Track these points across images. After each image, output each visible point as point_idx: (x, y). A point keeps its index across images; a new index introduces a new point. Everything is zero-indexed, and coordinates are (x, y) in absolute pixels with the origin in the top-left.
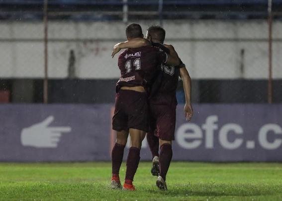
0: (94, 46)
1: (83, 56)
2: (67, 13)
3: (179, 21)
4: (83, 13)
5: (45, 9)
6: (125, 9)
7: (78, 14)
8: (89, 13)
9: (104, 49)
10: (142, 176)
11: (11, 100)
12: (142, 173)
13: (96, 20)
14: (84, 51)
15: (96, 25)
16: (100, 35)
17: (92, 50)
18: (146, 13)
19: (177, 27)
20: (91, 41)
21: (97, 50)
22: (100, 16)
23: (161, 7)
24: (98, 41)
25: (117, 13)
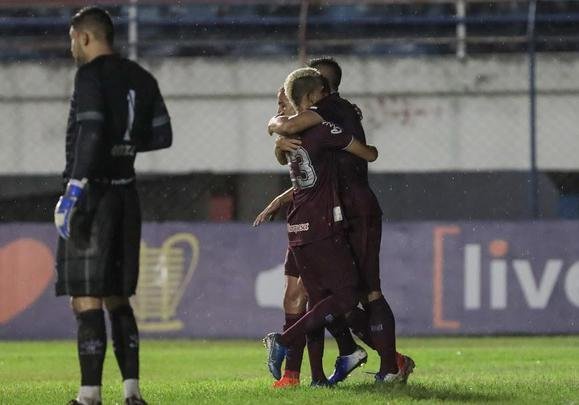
0: (399, 106)
1: (378, 126)
2: (345, 42)
3: (567, 55)
4: (375, 41)
5: (301, 34)
6: (461, 31)
7: (367, 44)
8: (389, 41)
9: (420, 112)
10: (497, 365)
11: (235, 216)
12: (496, 359)
13: (403, 55)
14: (379, 117)
15: (403, 64)
16: (411, 84)
17: (395, 114)
18: (503, 39)
19: (566, 68)
20: (394, 96)
21: (406, 114)
22: (410, 47)
23: (531, 27)
24: (407, 95)
25: (444, 40)
